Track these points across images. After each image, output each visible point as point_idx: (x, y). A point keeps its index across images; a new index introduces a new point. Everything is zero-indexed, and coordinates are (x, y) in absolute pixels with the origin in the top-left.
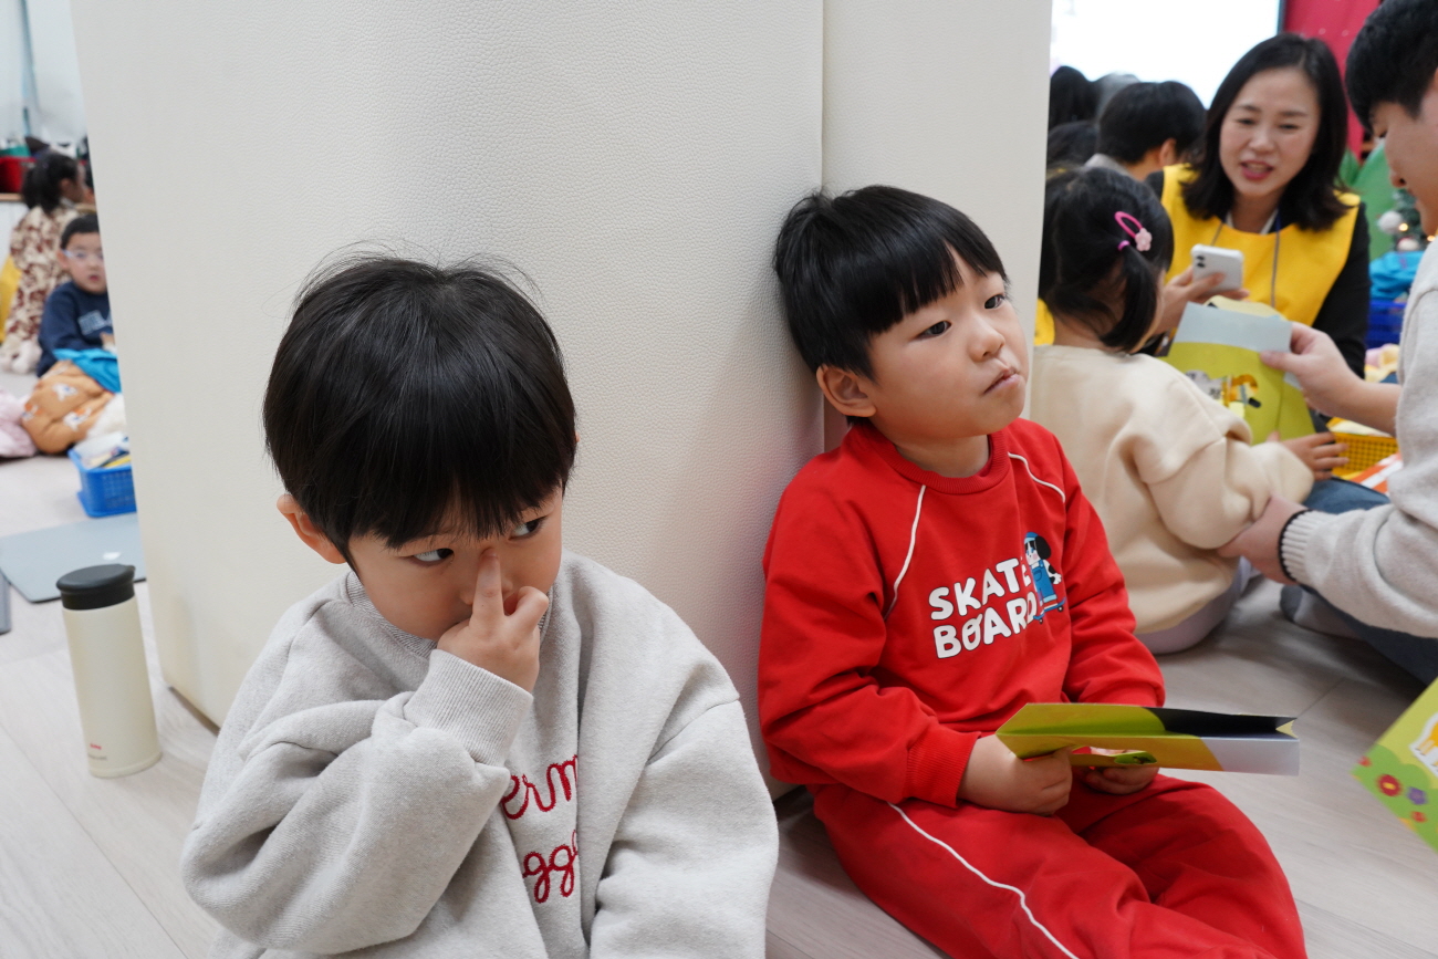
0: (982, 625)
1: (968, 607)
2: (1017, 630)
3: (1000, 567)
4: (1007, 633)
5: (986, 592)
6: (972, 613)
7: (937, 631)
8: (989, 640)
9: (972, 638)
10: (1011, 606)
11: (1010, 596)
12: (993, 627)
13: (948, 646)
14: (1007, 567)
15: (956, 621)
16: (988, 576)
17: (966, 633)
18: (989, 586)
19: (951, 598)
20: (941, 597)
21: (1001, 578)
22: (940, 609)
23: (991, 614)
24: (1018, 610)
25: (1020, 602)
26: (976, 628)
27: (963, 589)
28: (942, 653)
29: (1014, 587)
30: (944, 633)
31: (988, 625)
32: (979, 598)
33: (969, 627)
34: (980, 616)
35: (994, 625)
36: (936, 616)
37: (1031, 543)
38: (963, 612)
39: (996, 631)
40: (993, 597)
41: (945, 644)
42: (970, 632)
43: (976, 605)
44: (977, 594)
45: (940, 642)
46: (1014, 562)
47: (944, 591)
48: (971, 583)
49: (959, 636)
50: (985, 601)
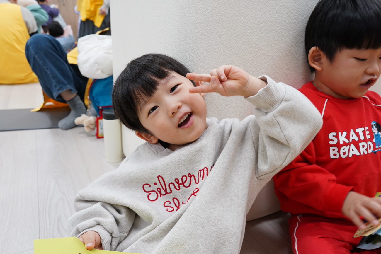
0: (349, 150)
1: (344, 141)
2: (362, 154)
3: (357, 130)
4: (358, 154)
5: (351, 138)
6: (345, 144)
7: (331, 149)
8: (350, 156)
9: (344, 154)
10: (361, 144)
11: (360, 141)
12: (353, 151)
13: (335, 155)
14: (360, 130)
15: (338, 146)
16: (352, 132)
17: (342, 151)
18: (352, 136)
19: (337, 137)
20: (333, 136)
21: (357, 134)
22: (333, 140)
23: (352, 146)
24: (363, 146)
25: (364, 143)
26: (346, 150)
27: (342, 134)
28: (332, 157)
29: (362, 138)
30: (334, 150)
31: (351, 150)
32: (348, 139)
33: (344, 149)
34: (349, 146)
35: (353, 150)
36: (331, 142)
37: (374, 125)
38: (341, 142)
39: (353, 153)
40: (353, 140)
41: (333, 153)
42: (344, 151)
43: (347, 141)
44: (347, 137)
45: (332, 153)
46: (363, 129)
47: (335, 134)
48: (345, 133)
49: (339, 152)
50: (351, 141)
